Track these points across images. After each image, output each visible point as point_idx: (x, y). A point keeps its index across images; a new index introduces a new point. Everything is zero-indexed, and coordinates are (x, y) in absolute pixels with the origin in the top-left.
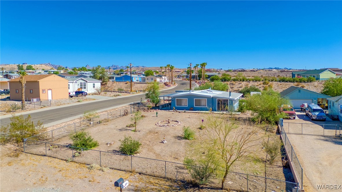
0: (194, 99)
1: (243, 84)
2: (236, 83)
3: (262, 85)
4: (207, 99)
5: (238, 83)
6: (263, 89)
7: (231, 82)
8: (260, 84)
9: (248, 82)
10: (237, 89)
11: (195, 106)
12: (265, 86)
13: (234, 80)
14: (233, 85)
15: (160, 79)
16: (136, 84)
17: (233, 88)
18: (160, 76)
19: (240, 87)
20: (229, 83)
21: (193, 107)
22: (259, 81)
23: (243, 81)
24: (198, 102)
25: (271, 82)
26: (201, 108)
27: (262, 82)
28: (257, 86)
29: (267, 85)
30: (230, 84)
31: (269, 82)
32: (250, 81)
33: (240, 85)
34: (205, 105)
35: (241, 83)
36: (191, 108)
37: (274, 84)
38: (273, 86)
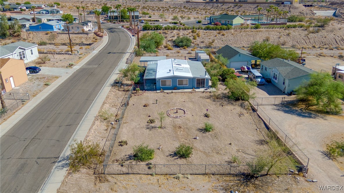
0: (177, 80)
1: (174, 32)
2: (169, 32)
3: (191, 34)
4: (188, 79)
5: (170, 32)
6: (193, 38)
7: (164, 31)
8: (189, 33)
9: (179, 30)
10: (171, 39)
11: (178, 86)
12: (194, 34)
13: (166, 29)
14: (166, 34)
16: (60, 35)
17: (167, 38)
18: (86, 24)
19: (173, 37)
20: (161, 31)
21: (176, 87)
22: (188, 29)
23: (174, 29)
24: (181, 82)
25: (198, 30)
26: (183, 87)
27: (191, 30)
28: (187, 35)
29: (196, 34)
30: (163, 33)
31: (197, 30)
32: (180, 29)
33: (172, 35)
34: (186, 84)
35: (172, 32)
36: (175, 88)
37: (201, 32)
38: (200, 35)
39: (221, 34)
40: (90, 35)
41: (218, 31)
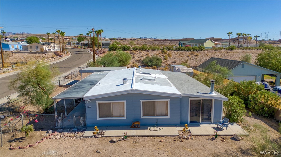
0: (141, 101)
1: (143, 53)
2: (137, 52)
3: (161, 54)
4: (169, 100)
6: (163, 58)
7: (132, 52)
8: (159, 53)
9: (147, 51)
10: (139, 59)
11: (142, 117)
12: (164, 55)
13: (134, 49)
14: (134, 54)
15: (48, 48)
16: (14, 54)
17: (135, 58)
18: (48, 44)
19: (142, 57)
20: (129, 52)
22: (158, 50)
23: (143, 50)
24: (150, 109)
25: (168, 51)
27: (161, 51)
28: (157, 55)
29: (166, 54)
32: (149, 50)
33: (141, 55)
35: (141, 53)
37: (172, 53)
38: (172, 55)
39: (194, 54)
40: (48, 55)
41: (190, 52)
